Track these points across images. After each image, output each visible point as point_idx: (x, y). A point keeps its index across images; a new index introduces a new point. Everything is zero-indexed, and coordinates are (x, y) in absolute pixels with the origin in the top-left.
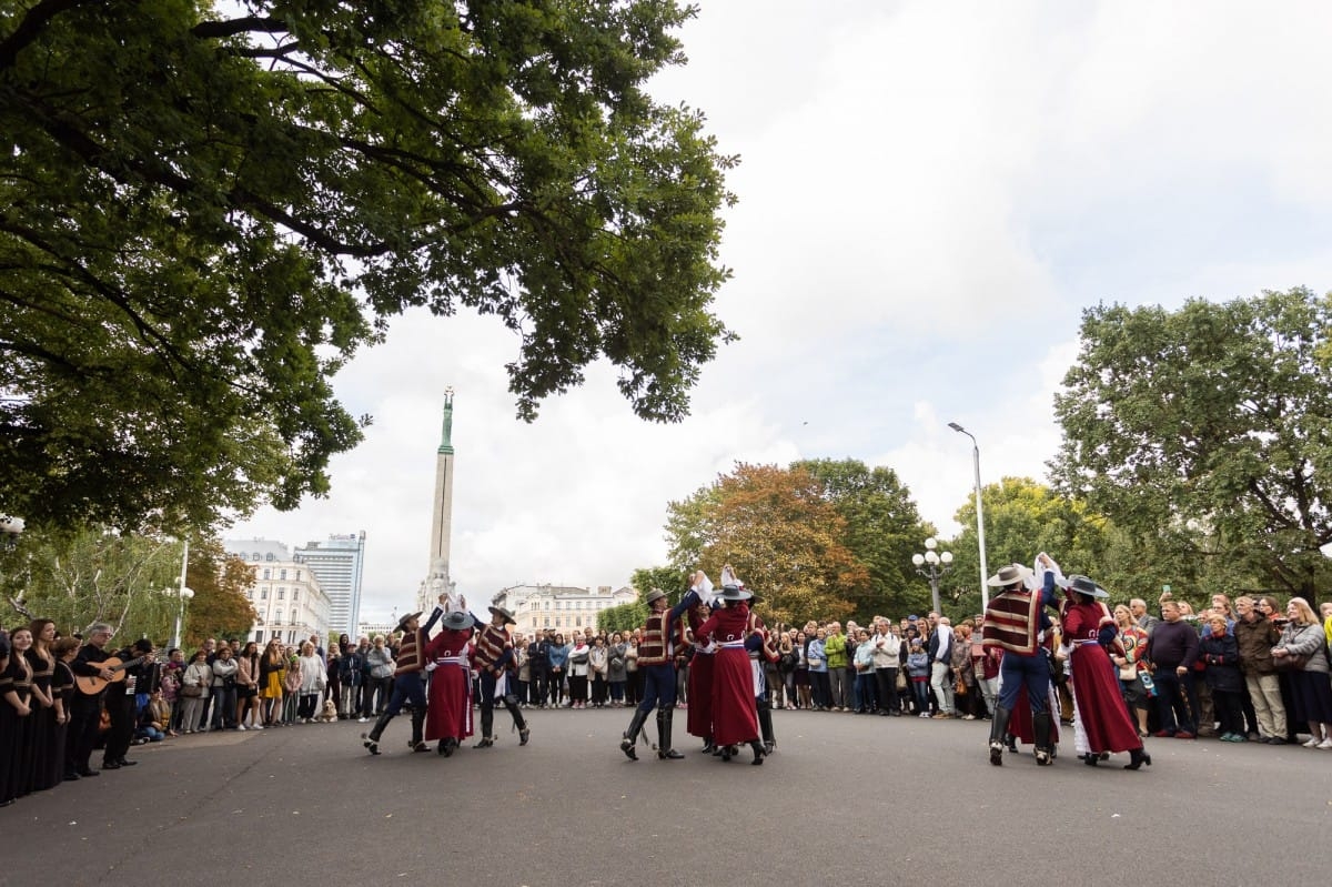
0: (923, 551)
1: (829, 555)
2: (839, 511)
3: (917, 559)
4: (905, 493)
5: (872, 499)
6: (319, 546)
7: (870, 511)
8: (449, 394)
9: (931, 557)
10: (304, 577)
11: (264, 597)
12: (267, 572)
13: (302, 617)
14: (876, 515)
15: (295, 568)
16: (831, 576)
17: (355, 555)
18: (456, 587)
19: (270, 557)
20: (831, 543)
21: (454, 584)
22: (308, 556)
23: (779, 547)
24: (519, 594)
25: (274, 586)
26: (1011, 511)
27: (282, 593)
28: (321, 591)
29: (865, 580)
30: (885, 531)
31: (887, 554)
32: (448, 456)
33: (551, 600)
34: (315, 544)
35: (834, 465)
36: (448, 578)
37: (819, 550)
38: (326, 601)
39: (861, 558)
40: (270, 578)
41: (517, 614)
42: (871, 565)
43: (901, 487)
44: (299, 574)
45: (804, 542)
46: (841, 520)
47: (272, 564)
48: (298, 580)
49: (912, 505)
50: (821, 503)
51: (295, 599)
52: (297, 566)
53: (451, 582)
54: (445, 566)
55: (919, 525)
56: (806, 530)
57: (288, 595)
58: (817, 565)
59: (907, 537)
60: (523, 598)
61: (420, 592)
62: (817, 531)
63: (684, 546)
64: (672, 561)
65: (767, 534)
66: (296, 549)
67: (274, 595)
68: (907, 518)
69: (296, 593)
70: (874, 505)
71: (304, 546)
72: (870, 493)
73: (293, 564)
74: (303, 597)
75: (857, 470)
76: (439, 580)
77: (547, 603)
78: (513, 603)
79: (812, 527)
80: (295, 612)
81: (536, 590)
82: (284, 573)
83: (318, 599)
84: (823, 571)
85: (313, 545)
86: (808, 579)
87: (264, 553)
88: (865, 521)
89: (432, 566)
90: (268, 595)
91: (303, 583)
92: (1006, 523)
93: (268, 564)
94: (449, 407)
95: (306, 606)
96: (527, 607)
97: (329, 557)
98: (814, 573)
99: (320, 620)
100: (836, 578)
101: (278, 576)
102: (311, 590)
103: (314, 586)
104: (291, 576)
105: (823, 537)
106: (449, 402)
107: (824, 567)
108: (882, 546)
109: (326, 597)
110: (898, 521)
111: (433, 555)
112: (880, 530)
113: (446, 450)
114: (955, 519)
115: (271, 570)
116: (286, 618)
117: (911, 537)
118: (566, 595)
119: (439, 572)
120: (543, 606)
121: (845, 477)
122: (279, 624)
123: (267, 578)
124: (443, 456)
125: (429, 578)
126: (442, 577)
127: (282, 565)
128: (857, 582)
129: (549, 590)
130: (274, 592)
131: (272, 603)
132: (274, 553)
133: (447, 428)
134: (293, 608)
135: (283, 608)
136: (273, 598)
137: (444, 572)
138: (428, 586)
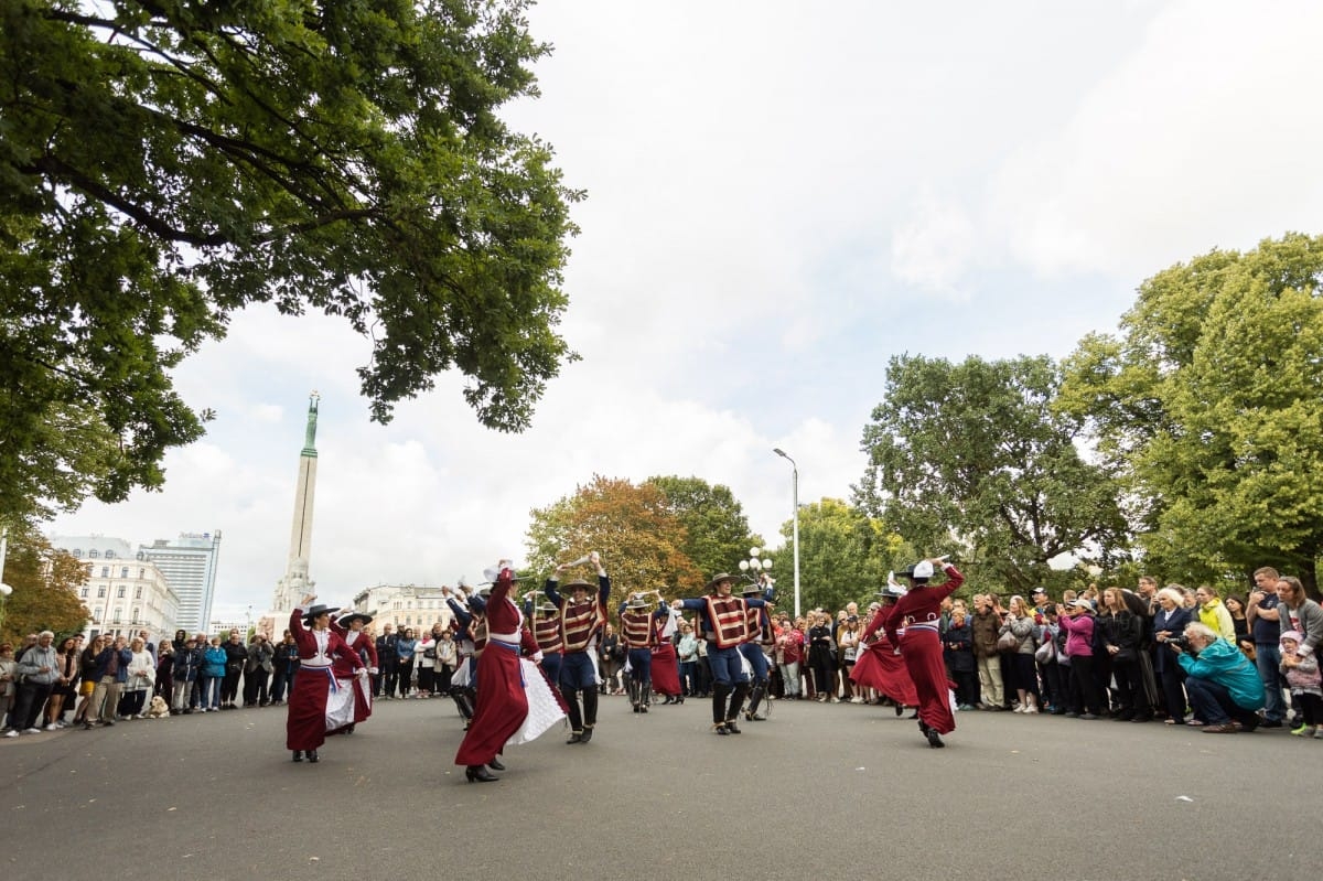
0: (748, 557)
1: (671, 561)
2: (681, 523)
3: (743, 565)
4: (738, 508)
5: (710, 513)
6: (168, 545)
7: (709, 523)
8: (315, 398)
9: (754, 563)
10: (149, 575)
11: (101, 595)
12: (105, 569)
13: (144, 616)
14: (714, 527)
15: (139, 566)
16: (672, 580)
17: (209, 554)
19: (110, 555)
20: (672, 550)
21: (313, 584)
22: (155, 555)
23: (627, 552)
24: (381, 594)
25: (114, 585)
26: (826, 526)
27: (122, 591)
28: (168, 590)
29: (700, 583)
30: (721, 541)
31: (720, 561)
32: (311, 458)
33: (413, 600)
34: (164, 542)
35: (680, 482)
36: (307, 578)
37: (662, 556)
38: (173, 601)
39: (699, 563)
40: (109, 575)
41: (379, 612)
42: (707, 570)
43: (735, 503)
44: (142, 572)
45: (650, 549)
46: (683, 531)
47: (111, 561)
48: (141, 578)
49: (745, 519)
50: (667, 514)
51: (138, 597)
52: (141, 563)
53: (310, 582)
54: (305, 566)
55: (749, 536)
56: (652, 538)
57: (130, 593)
58: (660, 569)
59: (738, 547)
60: (386, 598)
61: (277, 591)
62: (661, 539)
63: (543, 551)
64: (530, 564)
65: (617, 541)
66: (142, 546)
67: (114, 593)
68: (739, 530)
69: (139, 592)
70: (712, 519)
71: (152, 544)
72: (709, 508)
73: (136, 562)
74: (147, 595)
75: (701, 487)
76: (297, 579)
77: (410, 603)
78: (376, 601)
79: (657, 536)
80: (137, 611)
81: (398, 590)
82: (125, 571)
83: (164, 597)
84: (665, 574)
85: (161, 544)
86: (651, 582)
87: (102, 550)
88: (704, 532)
89: (290, 566)
90: (106, 593)
91: (147, 582)
92: (821, 537)
93: (107, 561)
94: (314, 411)
95: (150, 605)
96: (389, 607)
97: (179, 556)
98: (657, 576)
99: (166, 619)
100: (677, 580)
101: (118, 574)
102: (156, 588)
103: (160, 584)
104: (133, 573)
105: (665, 546)
106: (314, 406)
107: (665, 571)
108: (716, 554)
109: (173, 596)
110: (732, 533)
111: (292, 555)
112: (716, 541)
113: (309, 453)
114: (781, 532)
115: (111, 568)
116: (126, 617)
117: (741, 546)
118: (428, 595)
119: (298, 571)
120: (405, 605)
121: (689, 492)
122: (118, 623)
123: (105, 576)
124: (307, 458)
125: (287, 577)
126: (301, 577)
127: (124, 562)
128: (694, 585)
129: (412, 590)
130: (113, 591)
131: (111, 602)
132: (115, 550)
133: (312, 432)
134: (135, 606)
135: (123, 606)
136: (111, 597)
137: (303, 572)
138: (286, 585)
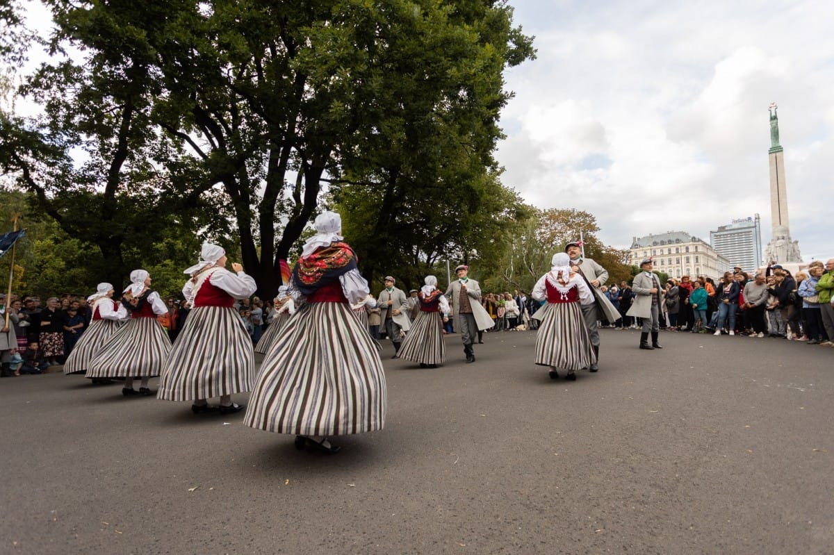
8: (773, 110)
10: (700, 249)
11: (678, 263)
12: (677, 249)
15: (693, 245)
17: (753, 230)
18: (799, 244)
19: (678, 241)
21: (796, 242)
25: (683, 257)
27: (688, 259)
32: (777, 154)
34: (724, 227)
36: (789, 239)
40: (680, 252)
44: (696, 248)
47: (672, 245)
48: (697, 251)
51: (697, 262)
52: (695, 243)
53: (793, 240)
54: (787, 231)
57: (692, 261)
67: (684, 261)
69: (697, 259)
71: (716, 229)
73: (691, 243)
74: (702, 260)
80: (698, 270)
82: (687, 248)
83: (716, 260)
87: (675, 239)
89: (774, 232)
90: (681, 261)
91: (701, 253)
93: (677, 245)
94: (774, 118)
95: (705, 265)
101: (684, 251)
102: (708, 256)
103: (710, 253)
104: (692, 249)
106: (773, 114)
109: (722, 258)
111: (774, 225)
113: (776, 150)
115: (680, 248)
116: (693, 273)
119: (780, 235)
123: (677, 252)
124: (774, 155)
125: (772, 240)
126: (783, 238)
127: (686, 244)
130: (683, 259)
131: (683, 265)
132: (680, 238)
133: (775, 134)
134: (697, 267)
135: (690, 268)
136: (683, 263)
137: (785, 235)
138: (773, 246)
